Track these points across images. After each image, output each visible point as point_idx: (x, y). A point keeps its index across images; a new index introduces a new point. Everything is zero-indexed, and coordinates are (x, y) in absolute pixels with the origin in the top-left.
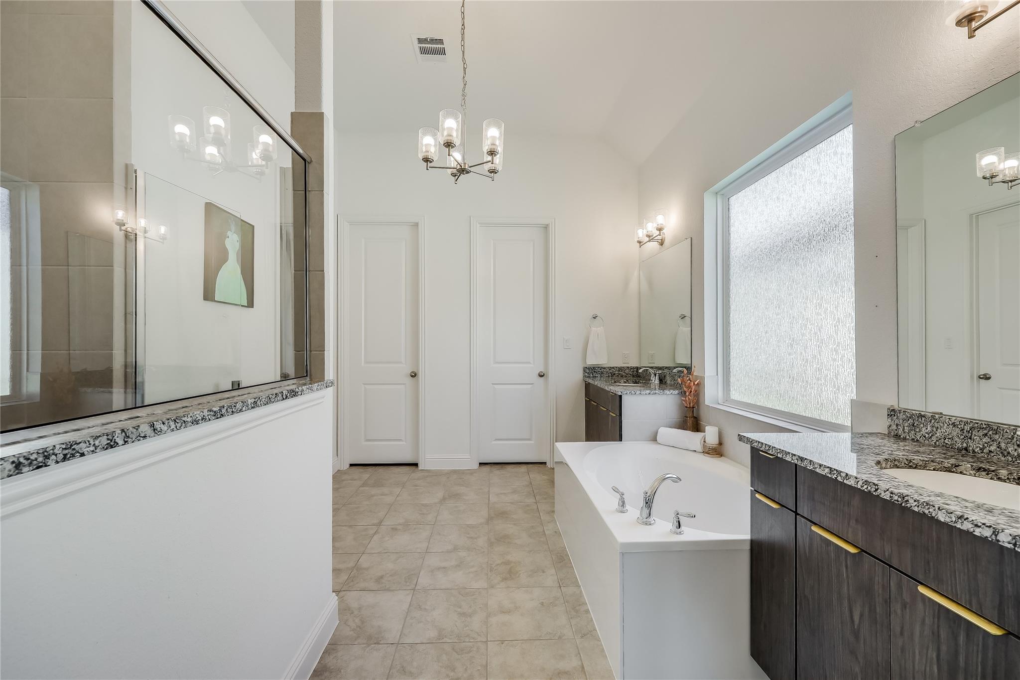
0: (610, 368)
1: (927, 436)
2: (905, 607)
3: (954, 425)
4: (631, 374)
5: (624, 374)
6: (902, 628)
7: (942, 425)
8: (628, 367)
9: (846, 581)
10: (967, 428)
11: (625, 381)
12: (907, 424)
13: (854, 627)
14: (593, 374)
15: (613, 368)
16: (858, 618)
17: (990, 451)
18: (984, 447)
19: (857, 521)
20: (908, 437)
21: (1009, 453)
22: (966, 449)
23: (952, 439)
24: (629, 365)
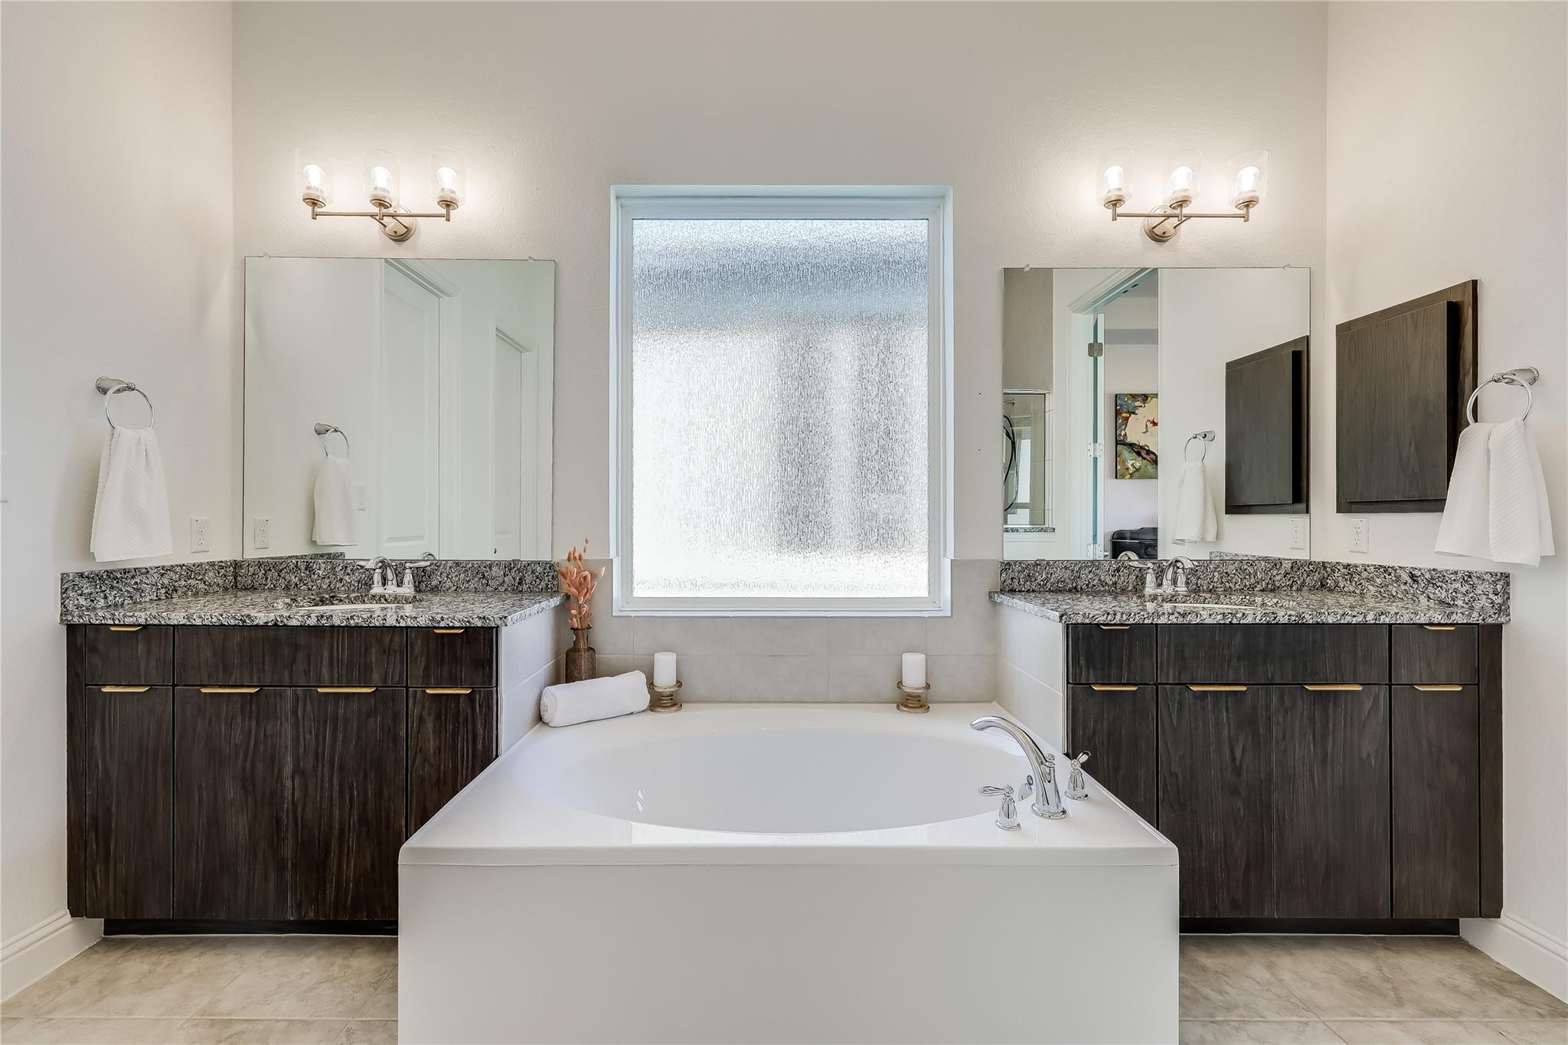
0: (164, 571)
1: (1042, 583)
2: (1287, 713)
3: (1066, 568)
4: (220, 582)
5: (201, 586)
6: (1284, 733)
7: (1055, 570)
8: (212, 564)
9: (1227, 726)
10: (1076, 569)
11: (288, 601)
12: (1022, 576)
13: (1235, 763)
14: (106, 597)
15: (171, 568)
16: (1241, 753)
17: (1094, 586)
18: (1089, 583)
19: (1239, 659)
20: (1023, 589)
21: (1106, 583)
22: (1075, 588)
23: (1064, 581)
24: (216, 558)
